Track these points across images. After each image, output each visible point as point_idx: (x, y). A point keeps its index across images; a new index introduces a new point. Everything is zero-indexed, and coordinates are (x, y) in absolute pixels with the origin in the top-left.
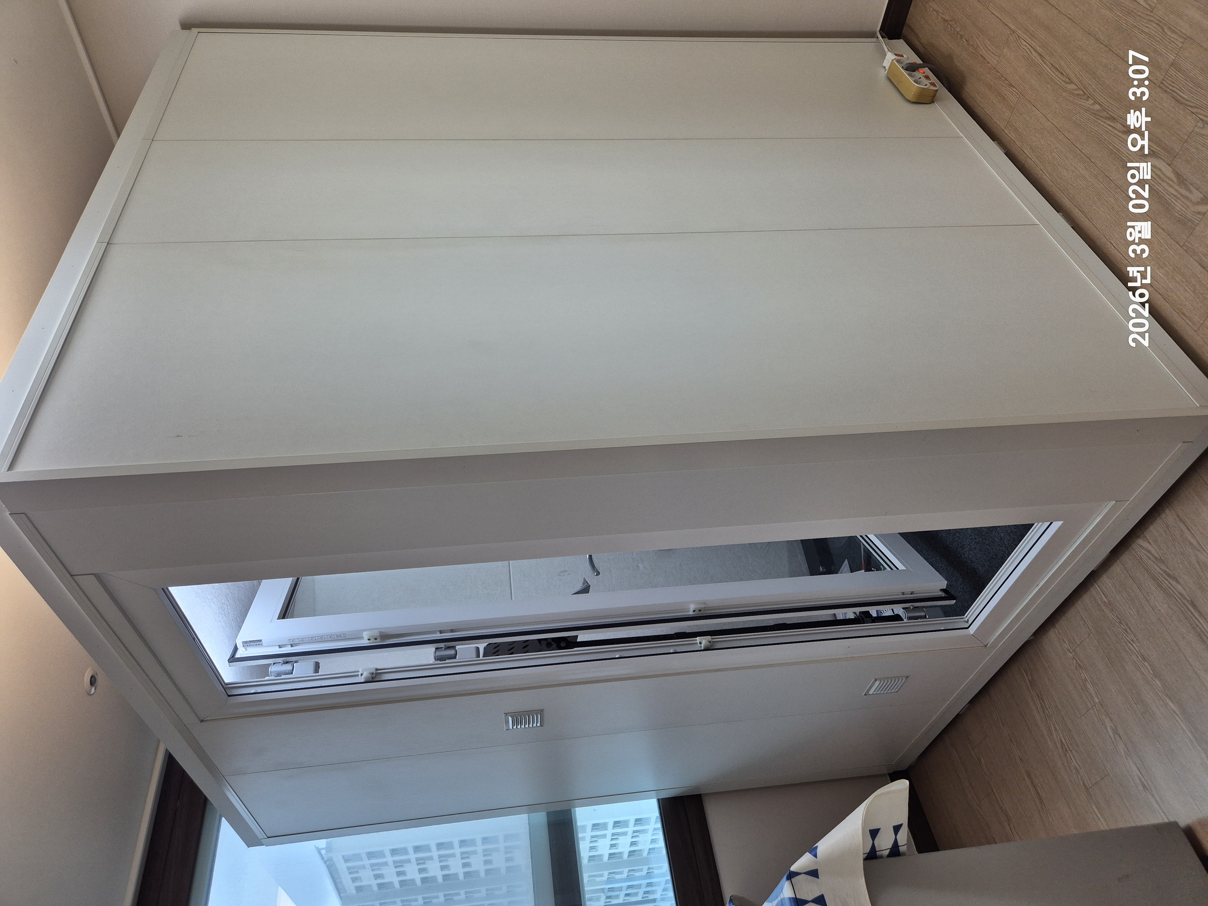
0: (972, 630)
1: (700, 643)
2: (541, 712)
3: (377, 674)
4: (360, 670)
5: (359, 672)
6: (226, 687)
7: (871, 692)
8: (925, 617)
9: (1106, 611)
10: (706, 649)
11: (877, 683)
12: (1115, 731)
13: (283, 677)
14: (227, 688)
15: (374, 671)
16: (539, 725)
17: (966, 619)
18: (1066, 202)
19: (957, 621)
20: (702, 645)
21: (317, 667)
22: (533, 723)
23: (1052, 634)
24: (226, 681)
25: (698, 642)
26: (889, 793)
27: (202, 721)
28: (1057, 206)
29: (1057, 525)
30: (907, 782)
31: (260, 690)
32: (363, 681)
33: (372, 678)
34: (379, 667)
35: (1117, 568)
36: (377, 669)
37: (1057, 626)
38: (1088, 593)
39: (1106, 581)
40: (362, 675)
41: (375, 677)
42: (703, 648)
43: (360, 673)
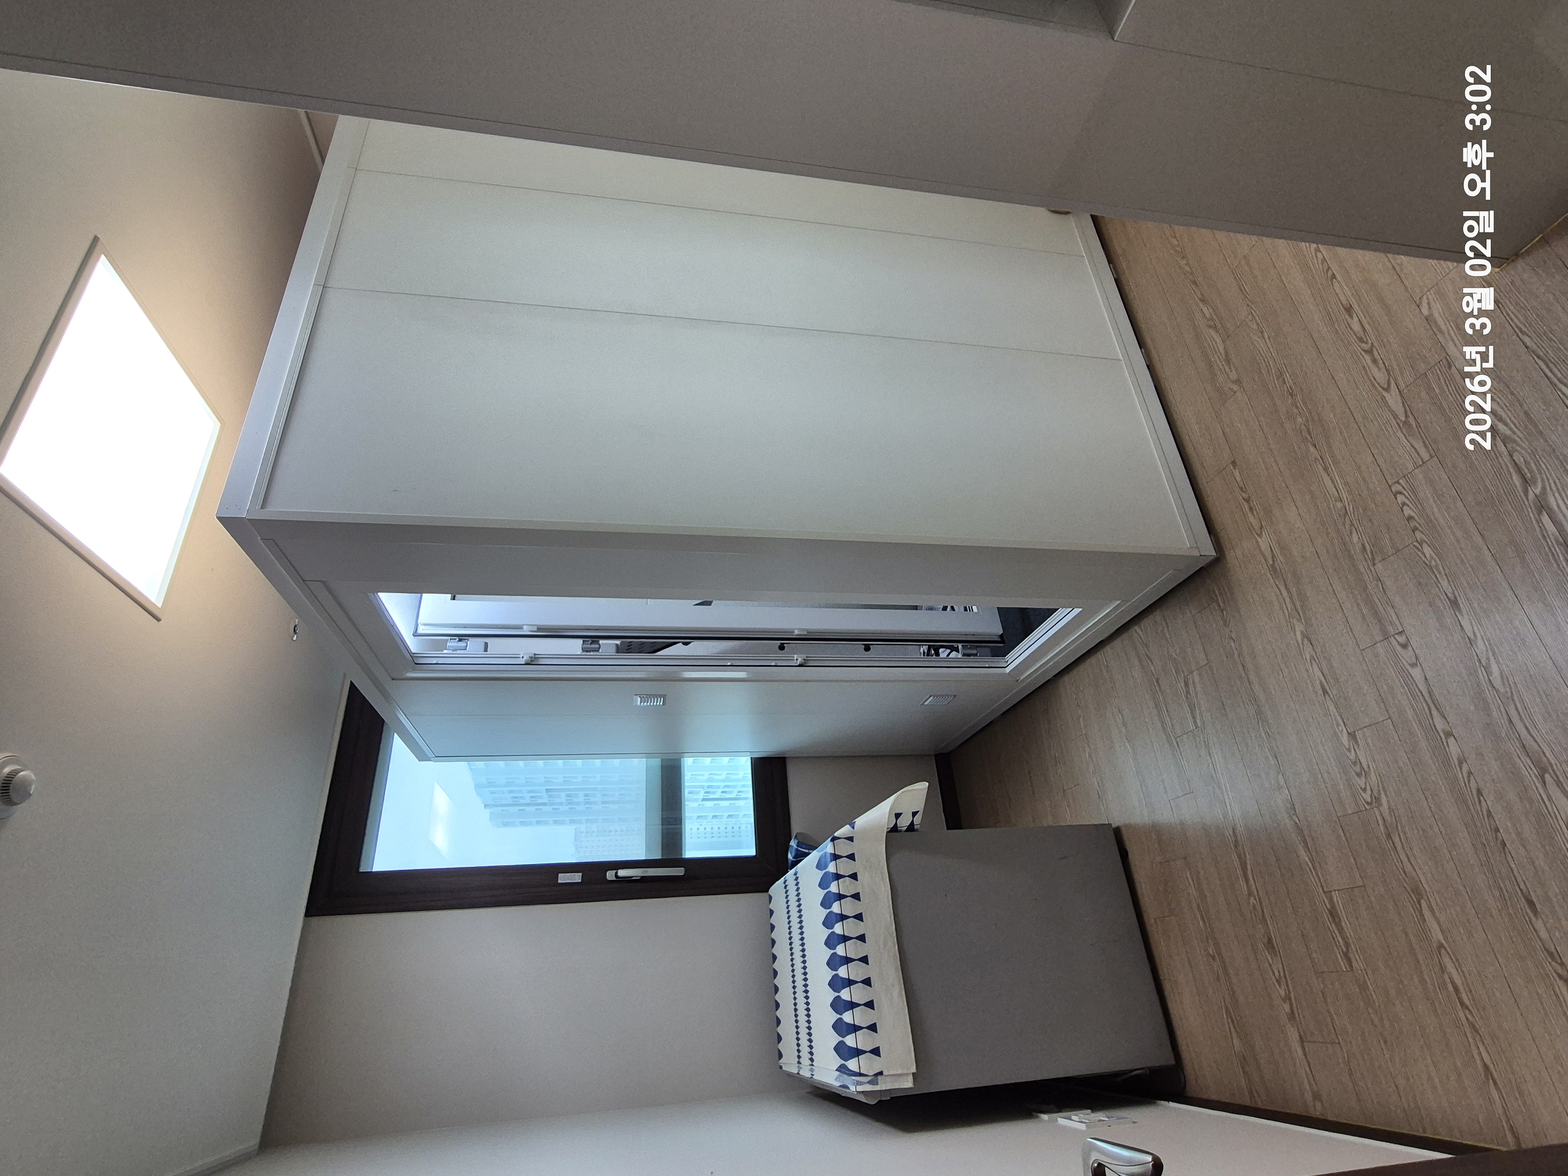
0: (1008, 670)
1: (797, 660)
2: (664, 696)
3: (535, 658)
4: (522, 653)
5: (520, 654)
6: (413, 655)
7: (926, 703)
8: (976, 655)
9: (1104, 671)
10: (800, 666)
11: (932, 698)
12: (1090, 756)
13: (458, 652)
14: (415, 657)
15: (533, 656)
16: (661, 704)
17: (1007, 660)
18: (1148, 340)
19: (999, 661)
20: (798, 662)
21: (486, 645)
22: (657, 702)
23: (1066, 678)
24: (413, 651)
25: (795, 658)
26: (911, 790)
27: (393, 679)
28: (1141, 344)
29: (1077, 611)
30: (927, 784)
31: (440, 661)
32: (523, 663)
33: (532, 661)
34: (537, 653)
35: (1117, 643)
36: (535, 654)
37: (1071, 673)
38: (1096, 656)
39: (1108, 650)
40: (523, 657)
41: (533, 661)
42: (798, 664)
43: (521, 656)
